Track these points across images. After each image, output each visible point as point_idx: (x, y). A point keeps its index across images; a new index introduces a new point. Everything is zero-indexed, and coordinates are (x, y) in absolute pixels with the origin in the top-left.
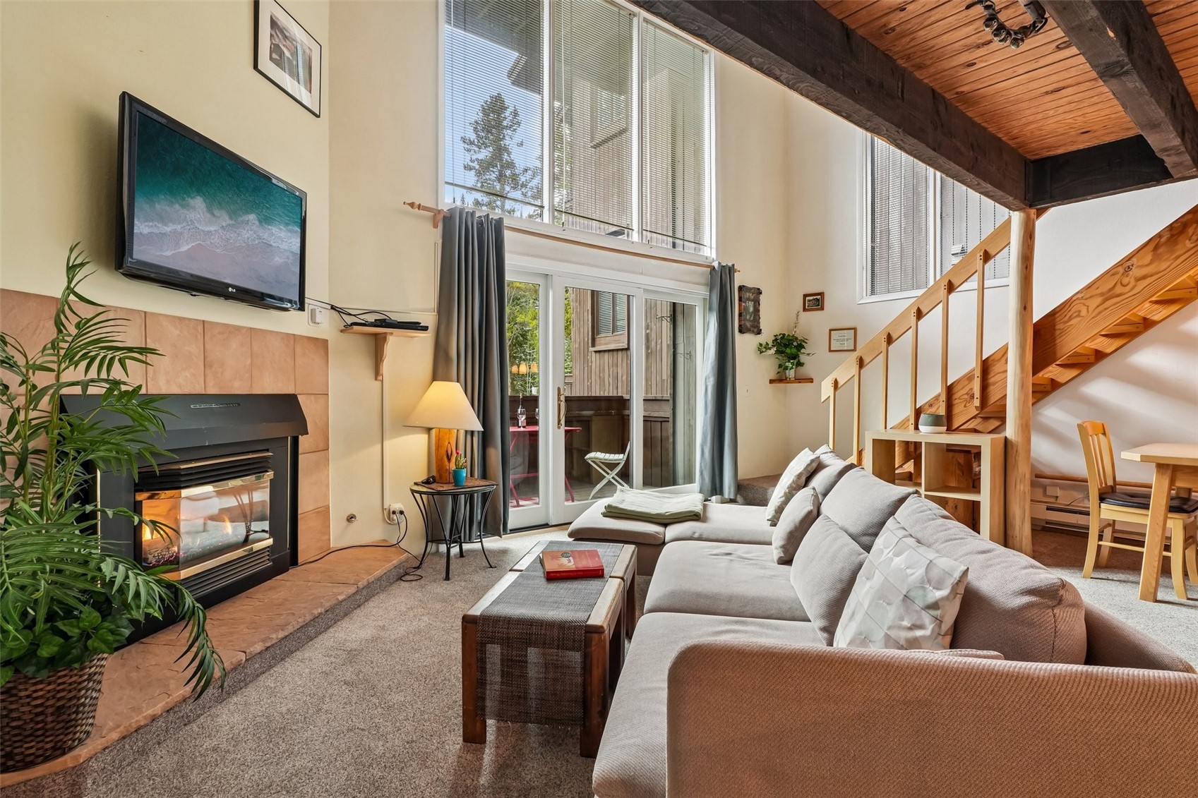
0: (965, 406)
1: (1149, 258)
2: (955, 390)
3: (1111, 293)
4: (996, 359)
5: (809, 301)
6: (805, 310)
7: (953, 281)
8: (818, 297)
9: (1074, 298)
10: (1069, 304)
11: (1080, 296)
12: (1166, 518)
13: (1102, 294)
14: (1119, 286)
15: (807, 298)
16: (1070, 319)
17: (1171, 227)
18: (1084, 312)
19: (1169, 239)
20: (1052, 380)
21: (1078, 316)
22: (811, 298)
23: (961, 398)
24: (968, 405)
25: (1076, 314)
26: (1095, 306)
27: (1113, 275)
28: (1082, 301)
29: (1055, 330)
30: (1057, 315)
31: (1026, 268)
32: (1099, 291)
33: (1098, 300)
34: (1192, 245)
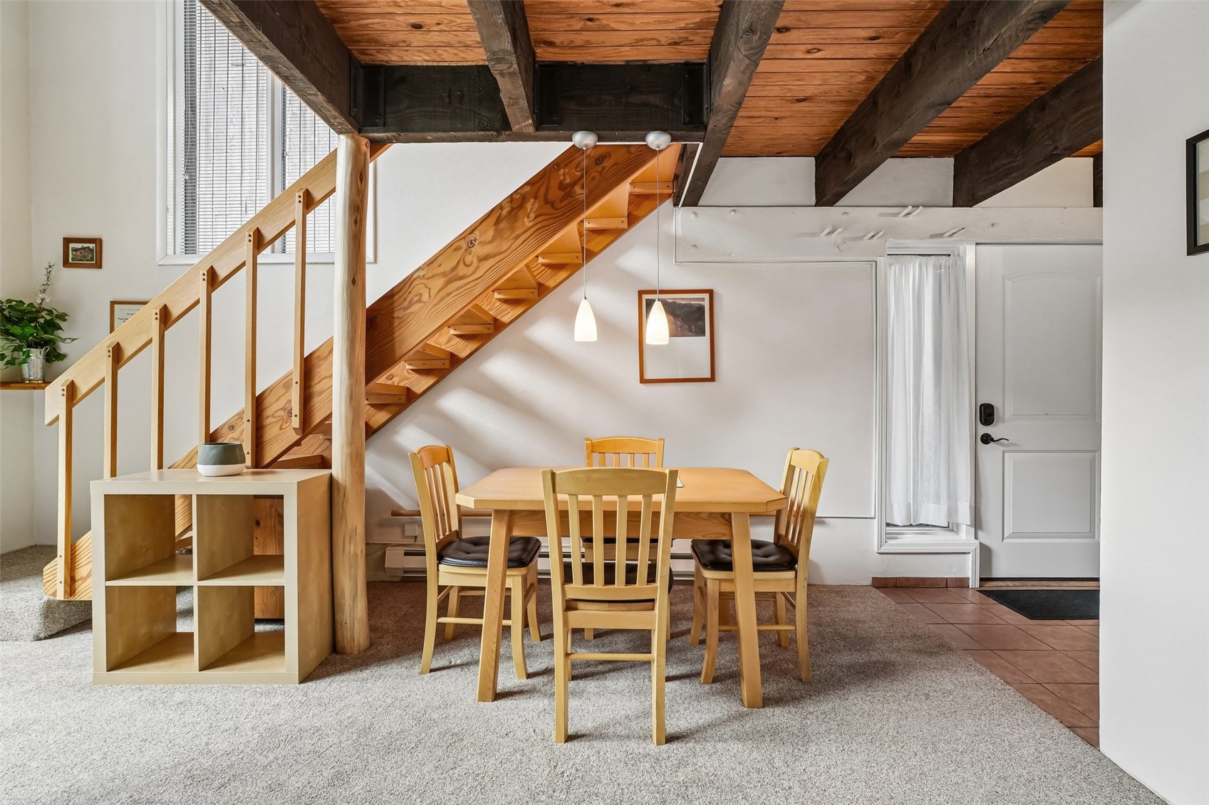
0: (281, 429)
1: (491, 233)
2: (267, 402)
3: (453, 274)
4: (322, 356)
5: (75, 250)
6: (66, 263)
7: (263, 231)
8: (92, 246)
9: (415, 276)
10: (408, 284)
11: (421, 273)
12: (504, 576)
13: (444, 274)
14: (461, 266)
15: (72, 245)
16: (411, 304)
17: (511, 198)
18: (425, 298)
19: (510, 213)
20: (408, 389)
21: (419, 301)
22: (79, 246)
23: (276, 415)
24: (285, 426)
25: (417, 298)
26: (438, 289)
27: (456, 250)
28: (423, 281)
29: (393, 318)
30: (396, 297)
31: (356, 222)
32: (441, 270)
33: (440, 282)
34: (531, 224)
